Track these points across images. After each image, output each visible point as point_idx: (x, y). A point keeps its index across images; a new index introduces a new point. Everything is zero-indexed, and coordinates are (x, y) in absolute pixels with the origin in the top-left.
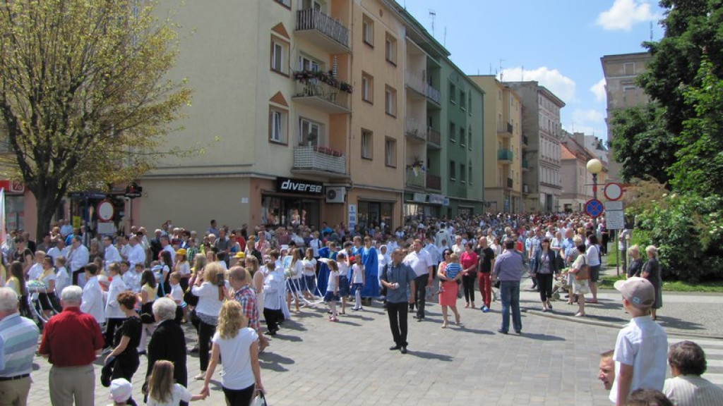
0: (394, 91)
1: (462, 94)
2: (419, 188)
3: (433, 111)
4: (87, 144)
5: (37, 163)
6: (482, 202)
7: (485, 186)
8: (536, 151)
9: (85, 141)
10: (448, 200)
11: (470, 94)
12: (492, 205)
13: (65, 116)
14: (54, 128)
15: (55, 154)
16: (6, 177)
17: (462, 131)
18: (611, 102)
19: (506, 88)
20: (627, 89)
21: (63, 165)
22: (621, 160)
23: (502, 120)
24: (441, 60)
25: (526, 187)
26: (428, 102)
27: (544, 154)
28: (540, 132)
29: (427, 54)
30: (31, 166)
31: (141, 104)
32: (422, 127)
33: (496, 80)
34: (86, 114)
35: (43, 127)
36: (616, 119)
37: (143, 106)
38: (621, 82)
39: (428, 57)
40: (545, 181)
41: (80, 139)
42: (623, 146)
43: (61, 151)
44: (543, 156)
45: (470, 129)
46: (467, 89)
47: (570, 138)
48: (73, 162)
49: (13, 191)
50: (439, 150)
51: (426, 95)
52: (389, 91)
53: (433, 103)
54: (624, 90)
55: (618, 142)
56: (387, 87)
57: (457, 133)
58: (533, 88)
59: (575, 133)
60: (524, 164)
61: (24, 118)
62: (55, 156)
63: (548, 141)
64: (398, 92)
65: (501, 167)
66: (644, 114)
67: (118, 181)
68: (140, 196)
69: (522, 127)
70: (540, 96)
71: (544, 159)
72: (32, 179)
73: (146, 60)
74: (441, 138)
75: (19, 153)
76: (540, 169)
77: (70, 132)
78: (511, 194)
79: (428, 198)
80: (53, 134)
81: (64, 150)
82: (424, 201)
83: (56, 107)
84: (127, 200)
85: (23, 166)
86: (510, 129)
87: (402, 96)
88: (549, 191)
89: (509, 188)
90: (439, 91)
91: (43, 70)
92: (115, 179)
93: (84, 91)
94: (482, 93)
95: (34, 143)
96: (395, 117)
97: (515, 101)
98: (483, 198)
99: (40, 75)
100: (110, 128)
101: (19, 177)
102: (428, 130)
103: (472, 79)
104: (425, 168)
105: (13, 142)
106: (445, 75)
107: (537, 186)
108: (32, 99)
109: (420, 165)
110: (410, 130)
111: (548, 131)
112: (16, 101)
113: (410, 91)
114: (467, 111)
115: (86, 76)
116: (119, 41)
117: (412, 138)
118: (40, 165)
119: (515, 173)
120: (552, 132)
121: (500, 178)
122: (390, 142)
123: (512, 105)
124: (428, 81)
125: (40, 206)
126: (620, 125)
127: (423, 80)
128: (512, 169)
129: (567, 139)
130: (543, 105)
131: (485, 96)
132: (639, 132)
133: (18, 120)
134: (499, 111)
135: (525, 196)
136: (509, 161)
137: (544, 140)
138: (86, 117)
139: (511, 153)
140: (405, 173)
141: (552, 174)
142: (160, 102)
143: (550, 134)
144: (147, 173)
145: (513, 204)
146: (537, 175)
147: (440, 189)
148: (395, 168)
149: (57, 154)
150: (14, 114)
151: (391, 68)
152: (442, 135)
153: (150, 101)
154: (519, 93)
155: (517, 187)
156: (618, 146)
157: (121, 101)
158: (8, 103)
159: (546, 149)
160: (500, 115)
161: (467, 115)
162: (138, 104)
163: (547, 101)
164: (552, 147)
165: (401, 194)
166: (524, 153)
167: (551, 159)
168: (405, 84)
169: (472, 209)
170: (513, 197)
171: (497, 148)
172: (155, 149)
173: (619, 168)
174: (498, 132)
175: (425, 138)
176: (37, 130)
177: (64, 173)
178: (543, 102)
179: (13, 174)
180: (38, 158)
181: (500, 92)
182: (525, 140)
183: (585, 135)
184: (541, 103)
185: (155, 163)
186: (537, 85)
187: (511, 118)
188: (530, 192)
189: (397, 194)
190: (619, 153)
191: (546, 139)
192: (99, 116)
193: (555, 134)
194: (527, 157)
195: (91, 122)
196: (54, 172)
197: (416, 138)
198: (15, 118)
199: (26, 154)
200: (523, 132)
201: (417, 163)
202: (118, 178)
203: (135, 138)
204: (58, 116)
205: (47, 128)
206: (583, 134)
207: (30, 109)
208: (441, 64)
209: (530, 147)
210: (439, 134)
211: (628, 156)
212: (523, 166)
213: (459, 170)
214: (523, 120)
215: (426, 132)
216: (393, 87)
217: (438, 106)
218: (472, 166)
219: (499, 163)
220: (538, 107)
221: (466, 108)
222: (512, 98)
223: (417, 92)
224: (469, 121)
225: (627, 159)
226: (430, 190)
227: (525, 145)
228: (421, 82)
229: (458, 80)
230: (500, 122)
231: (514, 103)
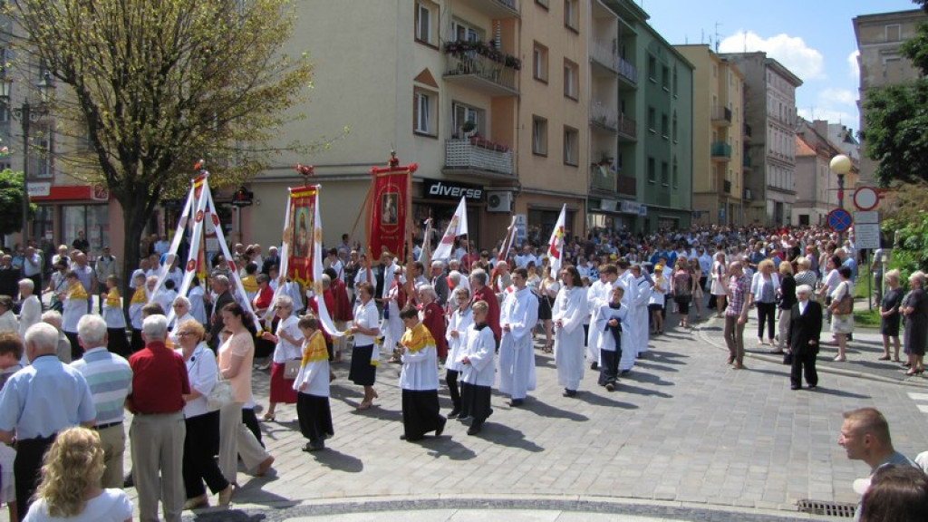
0: (575, 66)
1: (665, 70)
2: (607, 193)
3: (626, 92)
4: (184, 139)
5: (123, 163)
6: (689, 212)
7: (695, 191)
8: (762, 145)
9: (181, 135)
10: (645, 208)
11: (675, 70)
12: (703, 215)
13: (156, 104)
14: (143, 120)
15: (144, 152)
16: (86, 181)
17: (665, 118)
18: (865, 79)
19: (724, 61)
20: (888, 60)
21: (155, 165)
22: (877, 157)
23: (717, 104)
24: (637, 26)
25: (749, 193)
26: (620, 81)
27: (772, 149)
28: (768, 119)
29: (618, 17)
30: (115, 167)
31: (250, 86)
32: (611, 113)
33: (710, 51)
34: (182, 100)
35: (129, 118)
36: (871, 101)
37: (253, 89)
38: (880, 51)
39: (620, 22)
40: (773, 185)
41: (175, 132)
42: (880, 138)
43: (152, 148)
44: (771, 152)
45: (675, 116)
46: (671, 63)
47: (809, 127)
48: (166, 163)
49: (94, 198)
50: (633, 143)
51: (617, 70)
52: (569, 67)
53: (626, 81)
54: (885, 62)
55: (874, 132)
56: (566, 61)
57: (658, 121)
58: (759, 62)
59: (815, 122)
60: (747, 161)
61: (107, 108)
62: (145, 155)
63: (778, 132)
64: (580, 68)
65: (716, 166)
66: (911, 94)
67: (223, 185)
68: (251, 204)
69: (745, 113)
70: (768, 71)
71: (773, 155)
72: (117, 184)
73: (256, 31)
74: (637, 128)
75: (101, 152)
76: (768, 169)
77: (162, 124)
78: (729, 201)
79: (619, 206)
80: (141, 126)
81: (155, 146)
82: (613, 209)
83: (144, 93)
84: (235, 209)
85: (107, 167)
86: (728, 115)
87: (585, 72)
88: (779, 197)
89: (726, 194)
90: (634, 65)
91: (128, 46)
92: (219, 182)
93: (178, 71)
94: (691, 68)
95: (119, 138)
96: (576, 101)
97: (735, 79)
98: (691, 205)
99: (125, 53)
100: (212, 117)
101: (102, 181)
102: (620, 118)
103: (680, 51)
104: (616, 168)
105: (94, 137)
106: (642, 44)
107: (764, 192)
108: (115, 84)
109: (610, 164)
110: (597, 118)
111: (778, 118)
112: (96, 86)
113: (596, 66)
114: (672, 94)
115: (181, 53)
116: (221, 7)
117: (599, 128)
118: (126, 167)
119: (734, 174)
120: (783, 119)
121: (714, 180)
122: (570, 133)
123: (731, 84)
124: (619, 51)
125: (127, 217)
126: (877, 109)
127: (614, 51)
128: (730, 169)
129: (803, 129)
130: (773, 83)
131: (694, 71)
132: (903, 119)
133: (100, 110)
134: (714, 93)
135: (746, 203)
136: (726, 158)
137: (773, 129)
138: (182, 105)
139: (729, 147)
140: (590, 173)
141: (784, 175)
142: (274, 84)
143: (781, 122)
144: (259, 174)
145: (731, 215)
146: (763, 177)
147: (634, 193)
148: (576, 166)
149: (147, 152)
150: (94, 102)
151: (570, 36)
152: (638, 123)
153: (261, 82)
154: (741, 68)
155: (736, 192)
156: (874, 138)
157: (225, 82)
158: (87, 89)
159: (775, 142)
160: (715, 98)
161: (672, 99)
162: (246, 86)
163: (778, 78)
164: (783, 139)
165: (585, 200)
166: (747, 147)
167: (782, 156)
168: (590, 58)
169: (676, 221)
170: (731, 205)
171: (711, 140)
172: (270, 144)
173: (874, 167)
174: (712, 120)
175: (616, 127)
176: (122, 123)
177: (155, 175)
178: (773, 80)
179: (94, 177)
180: (124, 158)
181: (715, 67)
182: (748, 130)
183: (829, 123)
184: (770, 82)
185: (269, 161)
186: (765, 57)
187: (730, 101)
188: (753, 199)
189: (580, 200)
190: (875, 147)
191: (777, 129)
192: (197, 103)
193: (788, 123)
194: (750, 153)
195: (189, 111)
196: (144, 174)
197: (604, 127)
198: (95, 108)
199: (110, 153)
200: (745, 120)
201: (605, 161)
202: (223, 181)
203: (243, 131)
204: (148, 103)
205: (134, 119)
206: (826, 122)
207: (113, 96)
208: (637, 30)
209: (754, 139)
210: (634, 122)
211: (887, 151)
212: (745, 165)
213: (660, 169)
214: (745, 104)
215: (617, 119)
216: (573, 60)
217: (632, 85)
218: (678, 164)
219: (713, 161)
220: (766, 86)
221: (669, 88)
222: (731, 75)
223: (605, 68)
224: (674, 105)
225: (886, 155)
226: (622, 195)
227: (747, 137)
228: (611, 54)
229: (659, 52)
230: (715, 107)
231: (734, 82)
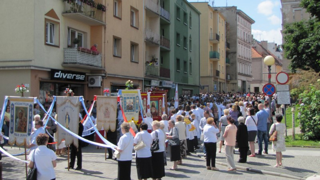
0: (137, 11)
1: (185, 14)
2: (154, 77)
3: (164, 25)
6: (199, 86)
7: (201, 75)
8: (235, 53)
10: (175, 84)
11: (190, 14)
12: (206, 88)
17: (185, 39)
18: (285, 20)
19: (216, 11)
20: (295, 10)
22: (290, 57)
25: (229, 76)
26: (161, 19)
27: (240, 54)
28: (238, 40)
32: (156, 35)
33: (209, 5)
36: (287, 30)
38: (292, 6)
40: (241, 72)
42: (291, 48)
44: (240, 56)
45: (190, 37)
46: (188, 11)
50: (169, 51)
51: (159, 13)
52: (133, 11)
53: (165, 20)
54: (294, 11)
55: (288, 45)
56: (132, 8)
57: (182, 40)
58: (234, 11)
59: (261, 41)
60: (227, 61)
63: (243, 46)
64: (140, 11)
65: (212, 63)
66: (306, 27)
69: (226, 37)
70: (238, 16)
71: (240, 58)
74: (170, 43)
76: (238, 64)
78: (219, 80)
79: (161, 83)
86: (218, 37)
87: (142, 14)
88: (244, 78)
89: (217, 77)
90: (169, 12)
94: (199, 14)
96: (137, 29)
98: (199, 83)
102: (161, 38)
103: (193, 5)
107: (236, 76)
109: (156, 62)
110: (149, 37)
111: (243, 39)
113: (148, 11)
114: (189, 26)
117: (150, 43)
119: (221, 67)
120: (246, 40)
121: (211, 70)
122: (134, 46)
123: (219, 22)
124: (161, 4)
126: (290, 34)
127: (158, 4)
128: (219, 64)
129: (256, 45)
130: (240, 22)
131: (200, 15)
132: (302, 39)
134: (211, 26)
135: (228, 81)
136: (217, 59)
137: (240, 45)
139: (219, 54)
140: (145, 66)
141: (246, 67)
143: (244, 41)
145: (220, 87)
146: (236, 68)
147: (169, 77)
148: (138, 63)
152: (171, 41)
154: (224, 14)
155: (222, 76)
156: (288, 48)
159: (242, 51)
160: (211, 29)
161: (189, 28)
163: (243, 20)
164: (246, 50)
165: (142, 80)
166: (227, 53)
167: (245, 58)
168: (145, 6)
169: (192, 91)
170: (220, 83)
171: (209, 50)
173: (289, 63)
174: (210, 40)
175: (159, 43)
178: (240, 20)
181: (211, 13)
182: (228, 45)
183: (268, 42)
184: (239, 21)
186: (236, 9)
187: (219, 31)
188: (231, 79)
189: (139, 81)
190: (289, 52)
191: (242, 44)
193: (248, 41)
194: (229, 56)
197: (153, 43)
200: (227, 40)
201: (153, 60)
206: (267, 41)
209: (231, 50)
210: (169, 41)
211: (295, 55)
212: (226, 62)
213: (183, 64)
214: (226, 32)
215: (159, 39)
216: (136, 8)
217: (168, 22)
218: (192, 62)
219: (210, 61)
220: (237, 23)
221: (187, 24)
222: (219, 17)
223: (153, 12)
224: (190, 32)
225: (294, 57)
226: (162, 78)
227: (228, 48)
228: (156, 5)
229: (182, 5)
230: (211, 33)
231: (221, 21)
